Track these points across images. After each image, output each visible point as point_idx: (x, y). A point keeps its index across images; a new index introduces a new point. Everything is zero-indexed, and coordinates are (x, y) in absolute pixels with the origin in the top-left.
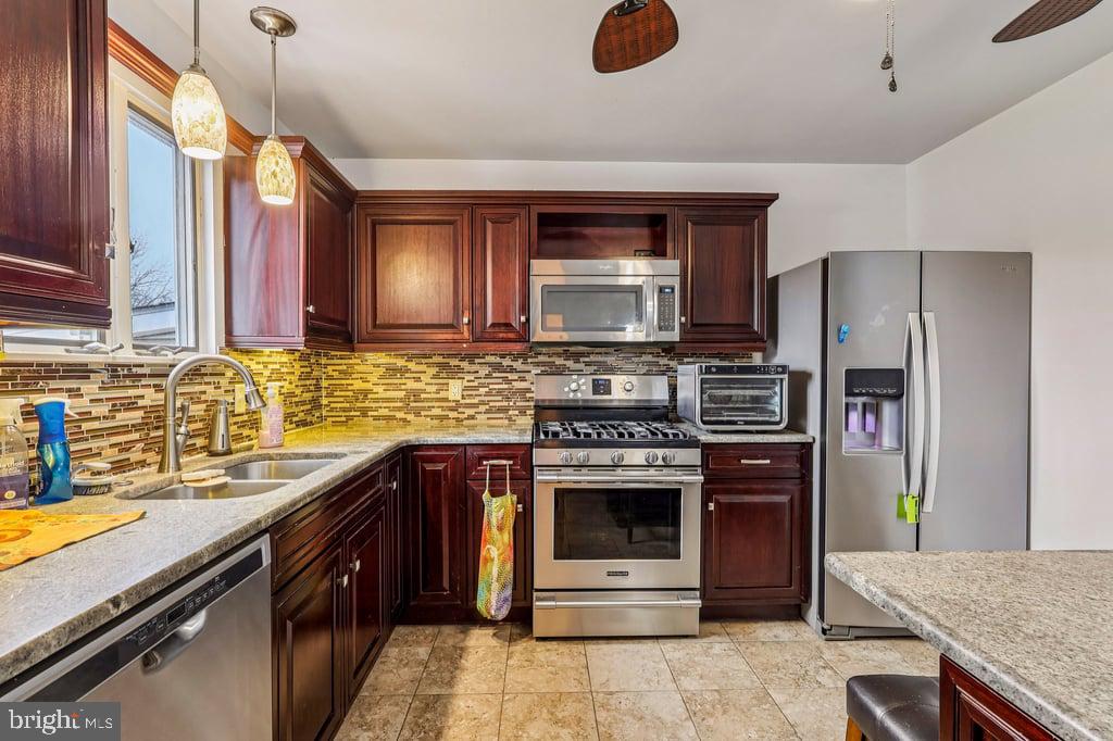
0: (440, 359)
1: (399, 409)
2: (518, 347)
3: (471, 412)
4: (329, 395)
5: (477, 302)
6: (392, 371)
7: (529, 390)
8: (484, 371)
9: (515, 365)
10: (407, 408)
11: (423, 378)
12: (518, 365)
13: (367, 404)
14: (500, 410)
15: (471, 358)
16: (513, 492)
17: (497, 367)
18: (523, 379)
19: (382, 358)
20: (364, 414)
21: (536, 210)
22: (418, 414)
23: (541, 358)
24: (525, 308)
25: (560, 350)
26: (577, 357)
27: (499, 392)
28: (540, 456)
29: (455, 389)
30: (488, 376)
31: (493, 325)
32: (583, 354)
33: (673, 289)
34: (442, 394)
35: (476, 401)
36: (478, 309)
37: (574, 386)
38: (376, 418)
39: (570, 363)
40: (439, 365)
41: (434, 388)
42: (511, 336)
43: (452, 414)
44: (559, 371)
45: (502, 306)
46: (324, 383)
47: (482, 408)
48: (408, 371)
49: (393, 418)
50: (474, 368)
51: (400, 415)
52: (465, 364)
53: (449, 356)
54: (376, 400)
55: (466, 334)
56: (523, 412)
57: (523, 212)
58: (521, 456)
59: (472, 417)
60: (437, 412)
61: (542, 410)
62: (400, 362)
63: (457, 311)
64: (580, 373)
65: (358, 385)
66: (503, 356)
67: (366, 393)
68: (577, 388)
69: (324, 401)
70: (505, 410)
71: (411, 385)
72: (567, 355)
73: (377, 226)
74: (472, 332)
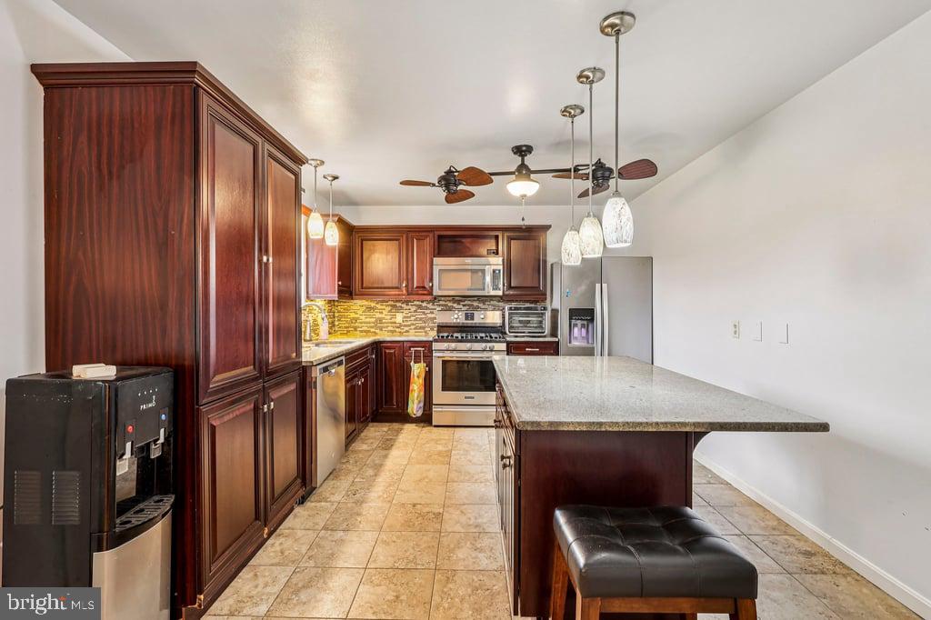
0: (392, 303)
1: (372, 327)
2: (429, 298)
3: (407, 329)
4: (339, 320)
5: (410, 277)
6: (370, 308)
7: (435, 318)
8: (413, 309)
9: (428, 306)
10: (376, 327)
11: (383, 312)
12: (430, 306)
13: (357, 324)
14: (421, 328)
15: (407, 302)
16: (424, 362)
17: (420, 307)
18: (433, 313)
19: (364, 302)
20: (356, 330)
21: (437, 233)
22: (381, 330)
23: (441, 303)
24: (431, 280)
25: (451, 298)
26: (458, 302)
27: (421, 319)
28: (435, 346)
29: (399, 318)
30: (415, 311)
31: (417, 287)
32: (461, 301)
33: (499, 271)
34: (393, 320)
35: (409, 323)
36: (409, 279)
37: (456, 316)
38: (361, 332)
39: (455, 305)
40: (391, 305)
41: (389, 317)
42: (425, 292)
43: (397, 330)
44: (450, 309)
45: (421, 278)
46: (336, 315)
47: (412, 327)
48: (377, 308)
49: (369, 331)
50: (408, 307)
51: (372, 330)
52: (404, 306)
53: (397, 301)
54: (361, 323)
55: (404, 292)
56: (432, 329)
57: (431, 235)
58: (427, 345)
59: (407, 331)
60: (390, 328)
61: (441, 328)
62: (373, 304)
63: (400, 281)
64: (460, 310)
65: (353, 315)
66: (422, 302)
67: (356, 319)
68: (457, 317)
69: (336, 323)
70: (424, 328)
71: (378, 315)
72: (453, 300)
73: (364, 242)
74: (407, 291)
